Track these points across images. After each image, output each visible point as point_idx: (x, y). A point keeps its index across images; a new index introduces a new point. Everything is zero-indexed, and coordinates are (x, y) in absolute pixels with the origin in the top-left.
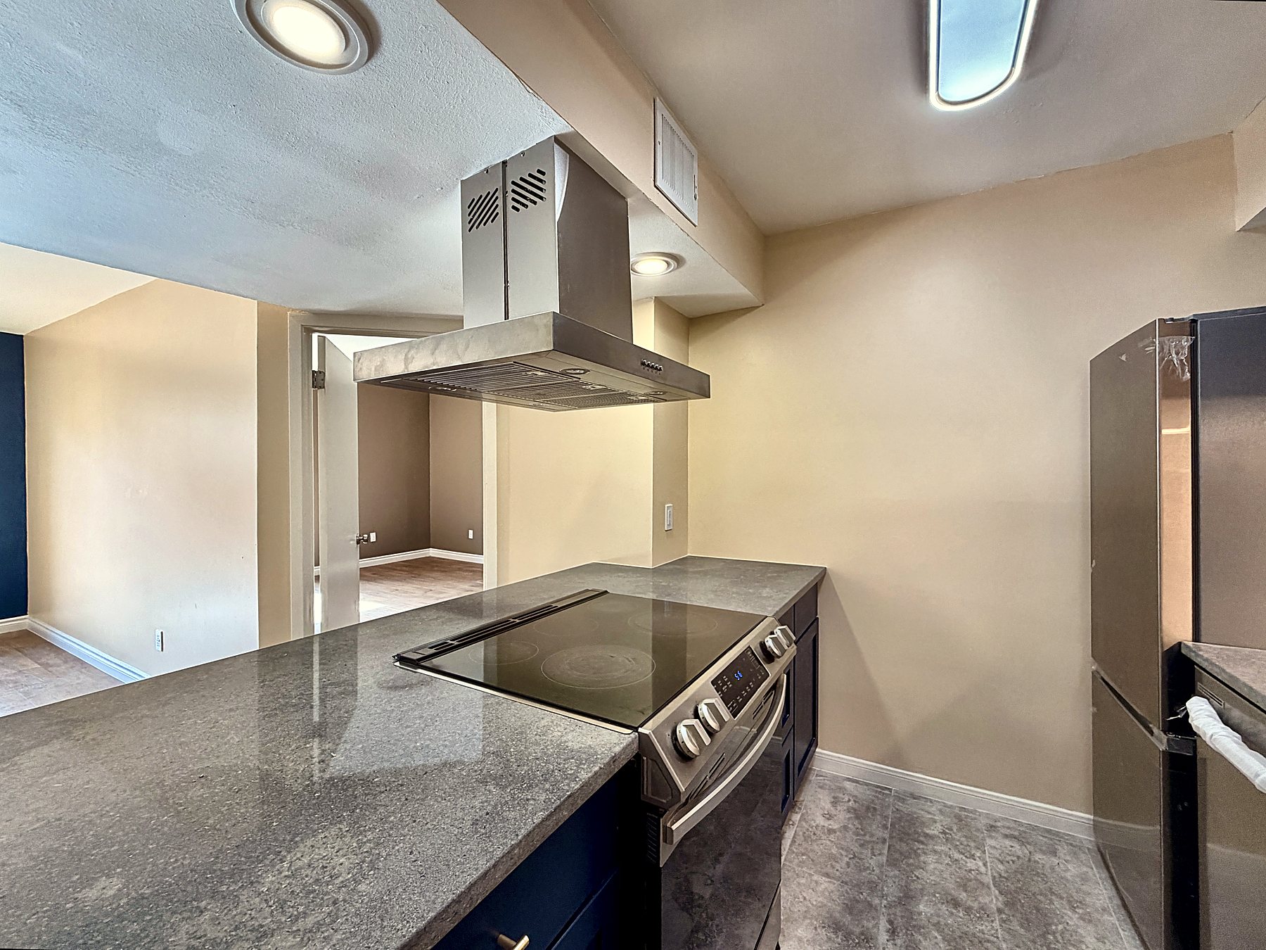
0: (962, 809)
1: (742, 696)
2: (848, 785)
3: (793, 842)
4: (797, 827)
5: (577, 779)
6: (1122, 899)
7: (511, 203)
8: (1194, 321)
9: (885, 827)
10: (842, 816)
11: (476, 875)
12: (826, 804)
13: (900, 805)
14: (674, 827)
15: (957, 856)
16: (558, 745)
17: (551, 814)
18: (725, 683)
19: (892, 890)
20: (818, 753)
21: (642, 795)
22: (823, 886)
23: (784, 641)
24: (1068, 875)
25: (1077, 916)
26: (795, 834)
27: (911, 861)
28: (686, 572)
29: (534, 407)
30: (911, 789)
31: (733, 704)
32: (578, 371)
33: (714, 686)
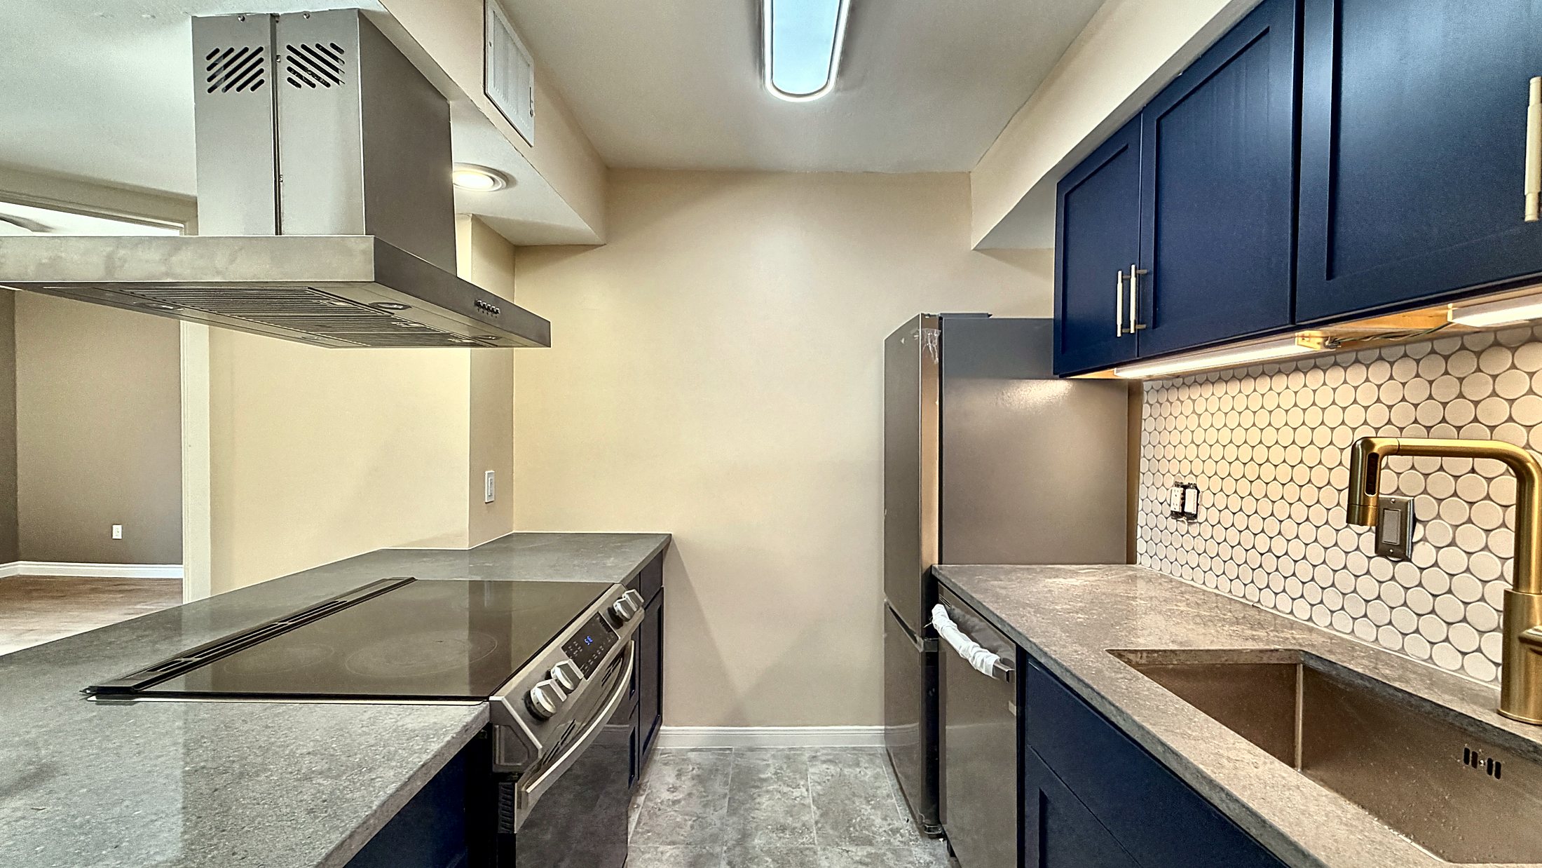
0: (791, 749)
1: (593, 659)
2: (692, 755)
3: (639, 823)
4: (642, 808)
5: (428, 751)
6: (900, 784)
7: (284, 74)
8: (941, 318)
9: (726, 783)
10: (687, 785)
11: (331, 847)
12: (671, 779)
13: (740, 761)
14: (529, 790)
15: (786, 789)
16: (395, 731)
17: (405, 784)
18: (575, 648)
19: (731, 835)
20: (663, 730)
21: (494, 766)
22: (668, 854)
23: (633, 606)
24: (866, 778)
25: (870, 807)
26: (639, 816)
27: (748, 805)
28: (512, 550)
29: (304, 340)
30: (749, 745)
31: (584, 667)
32: (395, 306)
33: (564, 651)
